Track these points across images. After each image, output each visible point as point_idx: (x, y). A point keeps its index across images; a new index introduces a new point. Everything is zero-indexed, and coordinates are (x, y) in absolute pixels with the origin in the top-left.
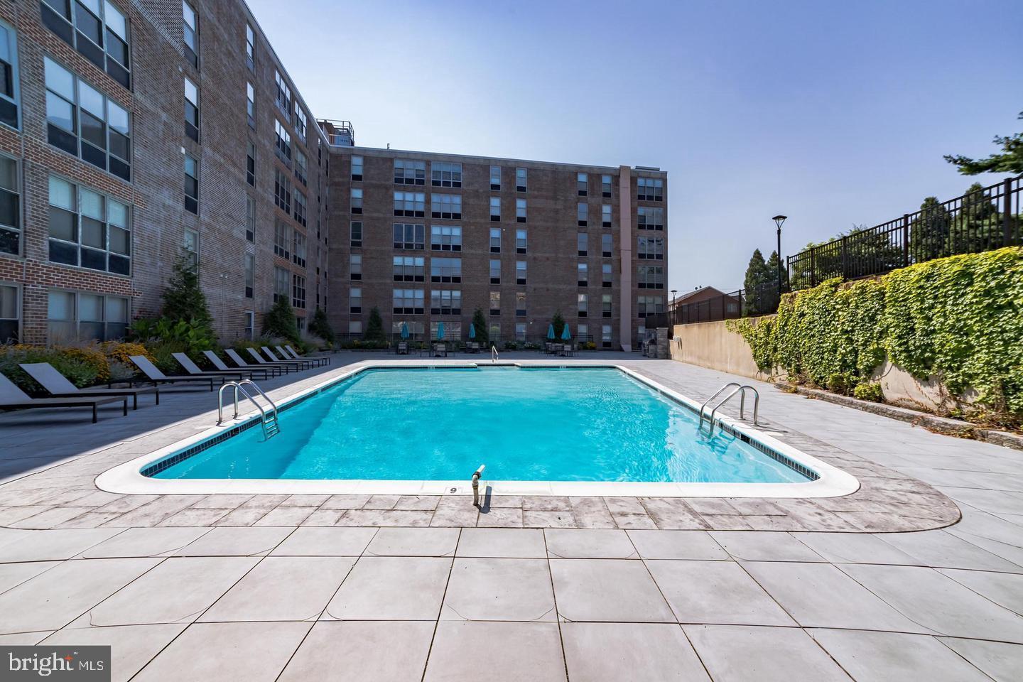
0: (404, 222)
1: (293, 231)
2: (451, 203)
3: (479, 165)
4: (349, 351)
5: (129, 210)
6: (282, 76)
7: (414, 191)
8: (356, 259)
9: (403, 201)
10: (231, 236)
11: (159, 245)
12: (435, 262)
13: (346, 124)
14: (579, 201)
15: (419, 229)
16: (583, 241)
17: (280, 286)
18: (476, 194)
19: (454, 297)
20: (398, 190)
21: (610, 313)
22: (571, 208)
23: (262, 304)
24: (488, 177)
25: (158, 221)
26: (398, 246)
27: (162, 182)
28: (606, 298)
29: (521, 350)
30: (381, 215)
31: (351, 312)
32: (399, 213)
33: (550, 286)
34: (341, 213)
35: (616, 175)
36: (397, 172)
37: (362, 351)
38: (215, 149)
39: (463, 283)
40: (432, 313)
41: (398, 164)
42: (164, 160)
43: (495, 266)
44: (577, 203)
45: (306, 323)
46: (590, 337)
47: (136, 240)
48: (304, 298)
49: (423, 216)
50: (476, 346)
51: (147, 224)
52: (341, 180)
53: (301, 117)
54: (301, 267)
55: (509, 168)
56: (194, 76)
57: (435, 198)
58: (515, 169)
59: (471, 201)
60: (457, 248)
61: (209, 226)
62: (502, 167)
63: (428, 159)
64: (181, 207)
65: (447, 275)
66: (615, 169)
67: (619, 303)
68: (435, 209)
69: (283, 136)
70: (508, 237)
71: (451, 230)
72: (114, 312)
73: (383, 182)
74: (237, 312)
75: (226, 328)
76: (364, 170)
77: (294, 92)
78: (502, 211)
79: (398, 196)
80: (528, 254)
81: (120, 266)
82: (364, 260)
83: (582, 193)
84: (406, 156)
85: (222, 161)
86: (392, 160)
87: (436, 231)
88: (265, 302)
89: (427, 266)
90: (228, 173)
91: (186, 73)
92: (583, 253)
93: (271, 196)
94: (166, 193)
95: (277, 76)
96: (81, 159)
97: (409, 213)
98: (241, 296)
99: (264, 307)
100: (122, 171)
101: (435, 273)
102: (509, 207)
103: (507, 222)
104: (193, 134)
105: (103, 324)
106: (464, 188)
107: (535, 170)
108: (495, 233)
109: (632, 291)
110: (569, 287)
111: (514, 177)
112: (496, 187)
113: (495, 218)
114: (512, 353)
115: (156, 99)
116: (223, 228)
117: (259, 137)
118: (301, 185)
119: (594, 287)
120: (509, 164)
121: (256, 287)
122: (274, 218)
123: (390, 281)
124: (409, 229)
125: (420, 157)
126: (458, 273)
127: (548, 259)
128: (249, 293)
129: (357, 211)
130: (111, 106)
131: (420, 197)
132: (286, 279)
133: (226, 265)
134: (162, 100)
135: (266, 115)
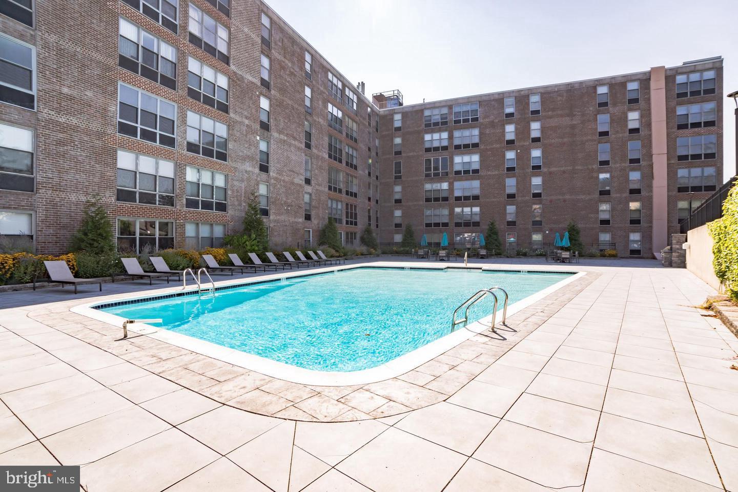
0: (432, 157)
1: (345, 174)
2: (472, 135)
3: (494, 100)
4: (390, 256)
5: (226, 177)
6: (333, 75)
7: (440, 131)
8: (398, 189)
9: (432, 141)
10: (293, 183)
11: (243, 194)
12: (457, 185)
13: (396, 92)
14: (599, 112)
15: (444, 160)
16: (604, 152)
17: (334, 212)
18: (492, 125)
19: (474, 212)
20: (427, 133)
21: (640, 220)
22: (589, 121)
23: (318, 224)
24: (503, 108)
25: (242, 181)
26: (427, 175)
27: (244, 159)
28: (634, 205)
29: (532, 256)
30: (415, 154)
31: (395, 227)
32: (428, 150)
33: (567, 197)
34: (388, 156)
35: (645, 80)
36: (427, 118)
37: (399, 256)
38: (280, 132)
39: (481, 200)
40: (455, 226)
41: (427, 113)
42: (246, 146)
43: (511, 184)
44: (596, 115)
45: (358, 236)
46: (613, 245)
47: (229, 192)
48: (356, 218)
49: (447, 149)
50: (483, 252)
51: (236, 183)
52: (387, 133)
53: (351, 96)
54: (353, 198)
55: (522, 97)
56: (267, 94)
57: (457, 134)
58: (529, 95)
59: (488, 131)
60: (476, 171)
61: (276, 179)
62: (516, 97)
63: (450, 105)
64: (257, 170)
65: (467, 194)
66: (644, 73)
67: (651, 209)
68: (457, 142)
69: (335, 113)
70: (523, 156)
71: (471, 158)
72: (219, 231)
73: (416, 129)
74: (298, 230)
75: (290, 239)
76: (402, 123)
77: (345, 82)
78: (516, 135)
79: (428, 137)
80: (544, 169)
81: (222, 207)
82: (403, 188)
83: (603, 104)
84: (432, 106)
85: (286, 138)
86: (422, 111)
87: (458, 159)
88: (320, 223)
89: (451, 189)
90: (290, 145)
91: (261, 94)
92: (604, 163)
93: (325, 154)
94: (248, 164)
95: (330, 76)
96: (201, 156)
97: (436, 149)
98: (301, 220)
99: (320, 226)
100: (222, 157)
101: (457, 193)
102: (523, 131)
103: (522, 143)
104: (265, 127)
105: (213, 238)
106: (481, 121)
107: (549, 93)
108: (510, 155)
109: (669, 197)
110: (588, 197)
111: (528, 104)
112: (511, 115)
113: (511, 142)
114: (523, 259)
115: (242, 114)
116: (287, 179)
117: (315, 118)
118: (352, 143)
119: (618, 195)
120: (522, 93)
121: (313, 213)
122: (327, 168)
123: (423, 202)
124: (437, 161)
125: (442, 104)
126: (477, 192)
127: (564, 172)
128: (308, 217)
129: (398, 153)
130: (218, 124)
131: (445, 135)
132: (339, 207)
133: (289, 201)
134: (246, 113)
135: (320, 102)
